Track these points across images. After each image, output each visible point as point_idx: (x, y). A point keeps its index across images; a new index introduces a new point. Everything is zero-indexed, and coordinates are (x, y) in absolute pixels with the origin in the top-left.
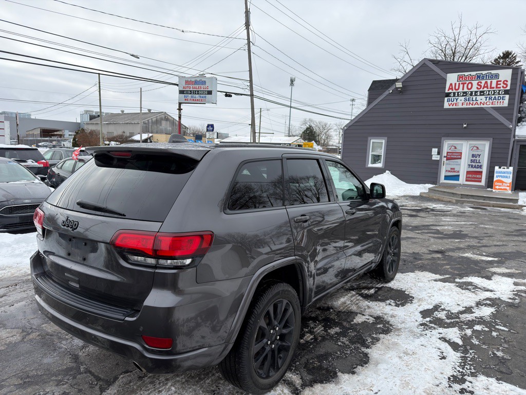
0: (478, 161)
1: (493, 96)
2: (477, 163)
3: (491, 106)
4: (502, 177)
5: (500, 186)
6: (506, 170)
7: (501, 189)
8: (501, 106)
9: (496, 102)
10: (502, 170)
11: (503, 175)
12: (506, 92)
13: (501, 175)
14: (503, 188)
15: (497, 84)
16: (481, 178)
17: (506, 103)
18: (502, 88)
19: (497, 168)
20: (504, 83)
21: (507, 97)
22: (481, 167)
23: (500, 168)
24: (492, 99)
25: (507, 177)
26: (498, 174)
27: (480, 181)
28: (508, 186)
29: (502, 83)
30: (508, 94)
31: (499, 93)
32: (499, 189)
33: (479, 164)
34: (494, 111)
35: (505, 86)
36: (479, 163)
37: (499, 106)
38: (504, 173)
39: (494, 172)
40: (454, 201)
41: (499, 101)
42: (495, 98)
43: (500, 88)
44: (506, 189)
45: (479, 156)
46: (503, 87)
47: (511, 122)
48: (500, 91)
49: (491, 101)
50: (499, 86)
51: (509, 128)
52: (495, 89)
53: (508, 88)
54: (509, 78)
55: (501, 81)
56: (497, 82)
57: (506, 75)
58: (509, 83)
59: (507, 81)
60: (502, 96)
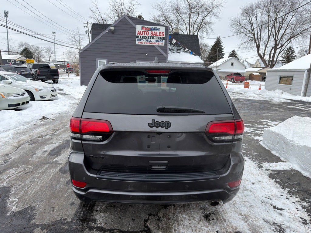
1: (158, 40)
3: (157, 45)
9: (160, 43)
17: (163, 44)
20: (162, 34)
21: (164, 40)
29: (161, 33)
31: (160, 38)
34: (159, 48)
35: (163, 35)
37: (161, 45)
42: (159, 41)
47: (166, 54)
48: (161, 37)
49: (157, 42)
50: (160, 35)
51: (165, 57)
52: (159, 36)
53: (164, 36)
54: (164, 31)
55: (161, 32)
56: (160, 32)
57: (163, 29)
58: (164, 34)
59: (163, 33)
60: (162, 40)
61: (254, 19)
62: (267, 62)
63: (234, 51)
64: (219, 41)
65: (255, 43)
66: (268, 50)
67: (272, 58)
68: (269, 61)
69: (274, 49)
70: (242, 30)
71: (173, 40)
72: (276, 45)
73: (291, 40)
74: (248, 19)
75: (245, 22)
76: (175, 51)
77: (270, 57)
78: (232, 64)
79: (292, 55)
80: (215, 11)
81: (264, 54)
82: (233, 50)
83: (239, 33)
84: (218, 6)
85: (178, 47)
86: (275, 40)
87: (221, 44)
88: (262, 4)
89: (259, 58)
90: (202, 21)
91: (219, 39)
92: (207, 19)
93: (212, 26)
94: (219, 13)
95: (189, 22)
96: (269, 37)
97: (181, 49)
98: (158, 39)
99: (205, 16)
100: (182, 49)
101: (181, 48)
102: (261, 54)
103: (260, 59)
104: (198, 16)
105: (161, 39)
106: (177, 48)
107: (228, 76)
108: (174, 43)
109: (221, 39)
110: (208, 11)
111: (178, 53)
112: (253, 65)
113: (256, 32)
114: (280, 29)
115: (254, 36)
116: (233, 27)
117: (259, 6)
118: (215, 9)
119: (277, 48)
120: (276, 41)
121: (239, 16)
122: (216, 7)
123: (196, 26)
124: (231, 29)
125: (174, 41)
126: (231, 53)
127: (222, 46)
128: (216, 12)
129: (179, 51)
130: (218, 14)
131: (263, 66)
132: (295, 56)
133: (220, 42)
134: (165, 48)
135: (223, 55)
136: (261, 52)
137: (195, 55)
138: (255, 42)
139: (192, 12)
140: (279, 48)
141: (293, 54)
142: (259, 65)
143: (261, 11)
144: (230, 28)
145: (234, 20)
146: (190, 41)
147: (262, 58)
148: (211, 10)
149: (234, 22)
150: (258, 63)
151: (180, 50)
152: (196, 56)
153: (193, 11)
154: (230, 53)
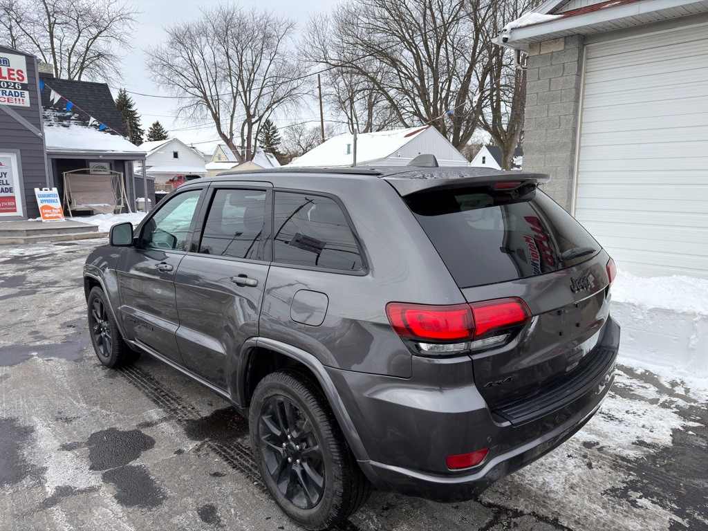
0: (5, 183)
1: (8, 90)
2: (4, 184)
3: (6, 103)
4: (47, 201)
5: (49, 214)
6: (49, 192)
7: (52, 217)
8: (21, 105)
9: (14, 100)
10: (43, 192)
11: (48, 199)
12: (24, 87)
13: (46, 199)
14: (54, 215)
15: (9, 74)
16: (15, 206)
17: (26, 102)
18: (17, 81)
19: (37, 190)
20: (18, 74)
21: (27, 93)
22: (10, 190)
23: (41, 190)
24: (7, 94)
25: (53, 201)
26: (42, 199)
27: (15, 211)
28: (59, 213)
29: (15, 72)
30: (28, 90)
31: (14, 86)
32: (50, 218)
33: (8, 187)
34: (13, 111)
35: (21, 78)
36: (8, 184)
37: (18, 104)
38: (49, 196)
39: (35, 196)
40: (22, 241)
41: (17, 98)
42: (10, 93)
43: (14, 79)
44: (58, 217)
45: (5, 174)
46: (18, 78)
47: (40, 129)
48: (15, 83)
49: (6, 97)
50: (12, 76)
51: (39, 137)
52: (7, 80)
53: (26, 81)
54: (24, 68)
55: (13, 70)
56: (9, 70)
57: (18, 63)
58: (25, 75)
59: (22, 72)
60: (19, 91)
61: (197, 57)
62: (240, 151)
63: (157, 124)
64: (125, 99)
65: (209, 110)
66: (237, 126)
67: (246, 142)
68: (242, 147)
69: (247, 124)
70: (177, 79)
71: (53, 92)
72: (249, 116)
73: (274, 107)
74: (186, 57)
75: (179, 61)
76: (53, 122)
77: (243, 141)
78: (176, 155)
79: (275, 137)
80: (117, 27)
81: (232, 135)
82: (155, 122)
83: (171, 83)
84: (123, 18)
85: (58, 111)
86: (246, 105)
87: (130, 106)
88: (210, 28)
89: (222, 142)
90: (88, 49)
91: (125, 96)
92: (101, 44)
93: (119, 65)
94: (128, 34)
95: (49, 46)
96: (235, 98)
97: (71, 116)
98: (7, 88)
99: (95, 38)
100: (73, 118)
101: (68, 114)
102: (225, 133)
103: (225, 144)
104: (79, 36)
105: (15, 88)
106: (58, 114)
107: (172, 181)
108: (55, 102)
109: (129, 96)
110: (101, 26)
111: (64, 126)
112: (211, 156)
113: (206, 85)
114: (250, 82)
115: (205, 94)
116: (155, 71)
117: (205, 32)
118: (116, 23)
119: (253, 121)
120: (248, 108)
121: (165, 46)
122: (118, 18)
123: (74, 59)
124: (149, 73)
125: (55, 97)
126: (151, 128)
127: (134, 113)
128: (120, 31)
129: (65, 123)
130: (125, 37)
131: (232, 157)
132: (279, 139)
133: (127, 102)
134: (31, 114)
135: (140, 132)
136: (225, 130)
137: (113, 133)
138: (209, 106)
139: (55, 23)
140: (256, 121)
141: (275, 135)
142: (223, 155)
143: (210, 41)
144: (149, 71)
145: (154, 54)
146: (90, 99)
147: (229, 142)
148: (107, 24)
149: (156, 59)
150: (220, 152)
151: (68, 118)
152: (117, 136)
153: (57, 21)
154: (150, 130)
